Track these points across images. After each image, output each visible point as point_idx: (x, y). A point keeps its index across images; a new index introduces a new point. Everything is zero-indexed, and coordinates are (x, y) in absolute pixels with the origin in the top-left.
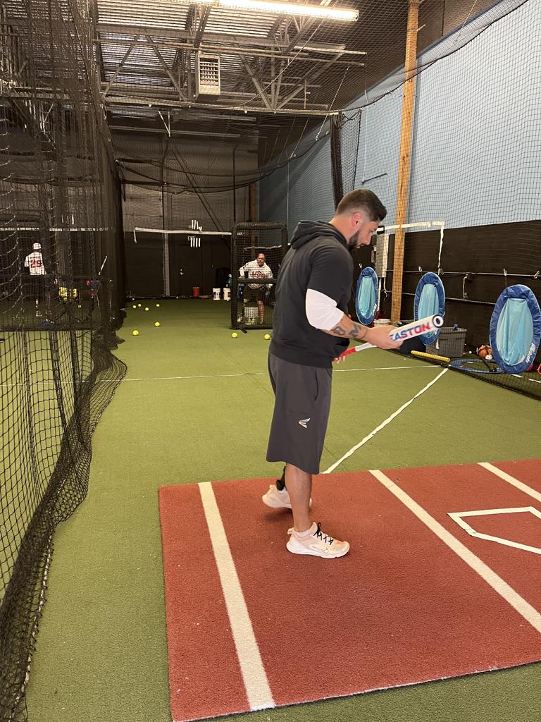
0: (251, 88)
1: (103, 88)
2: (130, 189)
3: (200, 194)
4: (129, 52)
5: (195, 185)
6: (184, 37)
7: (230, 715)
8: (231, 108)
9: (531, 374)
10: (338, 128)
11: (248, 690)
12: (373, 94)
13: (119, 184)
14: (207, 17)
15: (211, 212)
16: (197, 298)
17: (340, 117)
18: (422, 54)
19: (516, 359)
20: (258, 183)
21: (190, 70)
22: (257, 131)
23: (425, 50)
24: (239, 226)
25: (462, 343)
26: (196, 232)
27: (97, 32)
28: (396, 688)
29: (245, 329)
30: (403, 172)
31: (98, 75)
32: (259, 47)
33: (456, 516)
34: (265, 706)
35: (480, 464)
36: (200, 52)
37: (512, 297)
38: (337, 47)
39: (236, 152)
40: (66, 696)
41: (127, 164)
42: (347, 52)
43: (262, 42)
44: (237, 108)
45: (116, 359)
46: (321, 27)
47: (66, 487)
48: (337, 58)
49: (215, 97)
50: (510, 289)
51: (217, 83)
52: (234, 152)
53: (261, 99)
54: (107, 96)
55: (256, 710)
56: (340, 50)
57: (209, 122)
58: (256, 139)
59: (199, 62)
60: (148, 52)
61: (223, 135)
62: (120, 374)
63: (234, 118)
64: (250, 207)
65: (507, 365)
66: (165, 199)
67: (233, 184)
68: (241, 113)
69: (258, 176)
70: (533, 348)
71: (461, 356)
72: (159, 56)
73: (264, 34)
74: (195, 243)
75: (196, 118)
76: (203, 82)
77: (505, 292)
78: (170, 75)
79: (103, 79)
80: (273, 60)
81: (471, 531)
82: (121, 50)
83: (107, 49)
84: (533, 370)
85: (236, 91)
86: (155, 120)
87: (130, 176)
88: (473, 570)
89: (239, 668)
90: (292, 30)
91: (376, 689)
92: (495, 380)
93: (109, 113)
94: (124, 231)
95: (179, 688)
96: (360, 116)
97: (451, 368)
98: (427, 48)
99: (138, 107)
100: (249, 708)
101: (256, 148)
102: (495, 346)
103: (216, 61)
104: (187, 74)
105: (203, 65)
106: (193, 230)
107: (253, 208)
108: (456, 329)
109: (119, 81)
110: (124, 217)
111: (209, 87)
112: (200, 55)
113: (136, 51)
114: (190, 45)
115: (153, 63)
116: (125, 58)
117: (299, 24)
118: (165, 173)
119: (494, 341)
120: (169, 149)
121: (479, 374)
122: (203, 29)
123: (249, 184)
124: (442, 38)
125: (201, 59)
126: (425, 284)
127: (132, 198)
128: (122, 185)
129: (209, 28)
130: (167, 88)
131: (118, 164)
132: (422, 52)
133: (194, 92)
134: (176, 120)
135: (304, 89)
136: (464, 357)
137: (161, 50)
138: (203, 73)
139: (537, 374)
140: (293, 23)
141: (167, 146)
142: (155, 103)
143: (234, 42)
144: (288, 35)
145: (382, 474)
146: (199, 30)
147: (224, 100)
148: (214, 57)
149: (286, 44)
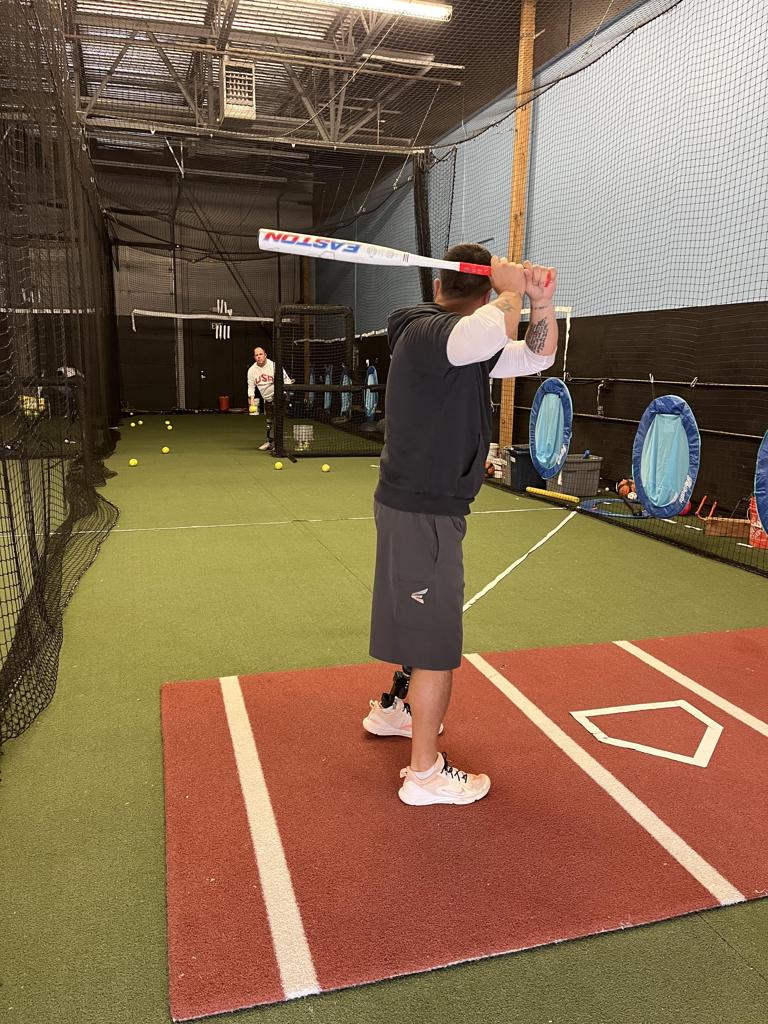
0: (301, 112)
1: (84, 106)
2: (125, 254)
3: (229, 263)
4: (121, 56)
5: (222, 250)
6: (205, 35)
7: (256, 1007)
8: (270, 139)
9: (689, 519)
10: (424, 173)
11: (282, 970)
12: (474, 125)
13: (108, 245)
14: (235, 8)
15: (245, 290)
16: (226, 412)
17: (428, 156)
18: (540, 72)
19: (666, 497)
21: (211, 83)
22: (312, 174)
23: (543, 66)
24: (285, 309)
25: (596, 476)
26: (223, 317)
27: (73, 25)
28: (492, 957)
29: (295, 457)
30: (515, 236)
31: (75, 86)
32: (308, 53)
33: (581, 716)
34: (305, 992)
35: (617, 643)
36: (226, 57)
37: (661, 412)
38: (424, 58)
39: (281, 203)
40: (15, 989)
41: (120, 216)
42: (438, 65)
43: (316, 47)
44: (278, 139)
45: (104, 500)
46: (395, 27)
47: (22, 688)
48: (424, 73)
49: (249, 122)
50: (659, 402)
51: (250, 103)
52: (278, 203)
53: (314, 128)
54: (89, 117)
55: (292, 997)
56: (428, 62)
57: (241, 159)
58: (310, 185)
59: (225, 72)
60: (150, 54)
61: (261, 178)
62: (109, 522)
63: (275, 153)
64: (302, 283)
65: (654, 506)
66: (178, 269)
68: (287, 147)
70: (689, 483)
71: (595, 494)
72: (166, 60)
73: (318, 35)
74: (222, 332)
75: (220, 152)
76: (230, 100)
77: (652, 405)
78: (184, 91)
79: (84, 92)
80: (332, 73)
81: (601, 736)
82: (110, 52)
83: (89, 50)
84: (690, 513)
85: (280, 115)
86: (161, 154)
87: (125, 234)
88: (601, 788)
89: (270, 941)
90: (358, 31)
91: (464, 960)
92: (639, 526)
93: (93, 143)
94: (118, 314)
95: (182, 972)
96: (455, 156)
97: (581, 512)
98: (547, 63)
99: (124, 133)
100: (283, 996)
101: (309, 198)
102: (639, 481)
103: (250, 71)
104: (207, 88)
105: (230, 76)
106: (219, 314)
107: (306, 283)
108: (587, 457)
109: (105, 94)
110: (117, 294)
111: (239, 108)
112: (226, 61)
113: (133, 54)
114: (211, 46)
115: (158, 72)
116: (116, 64)
117: (368, 23)
118: (177, 230)
119: (638, 472)
120: (183, 195)
121: (617, 519)
122: (230, 25)
124: (568, 49)
125: (228, 68)
126: (546, 393)
127: (128, 267)
128: (113, 248)
129: (236, 25)
130: (180, 107)
131: (107, 216)
132: (539, 68)
133: (218, 114)
134: (191, 154)
135: (375, 117)
136: (599, 495)
137: (170, 53)
138: (230, 88)
139: (695, 519)
140: (360, 21)
141: (179, 192)
142: (161, 129)
143: (276, 44)
144: (353, 38)
145: (482, 659)
146: (224, 26)
147: (260, 127)
148: (247, 66)
149: (350, 50)
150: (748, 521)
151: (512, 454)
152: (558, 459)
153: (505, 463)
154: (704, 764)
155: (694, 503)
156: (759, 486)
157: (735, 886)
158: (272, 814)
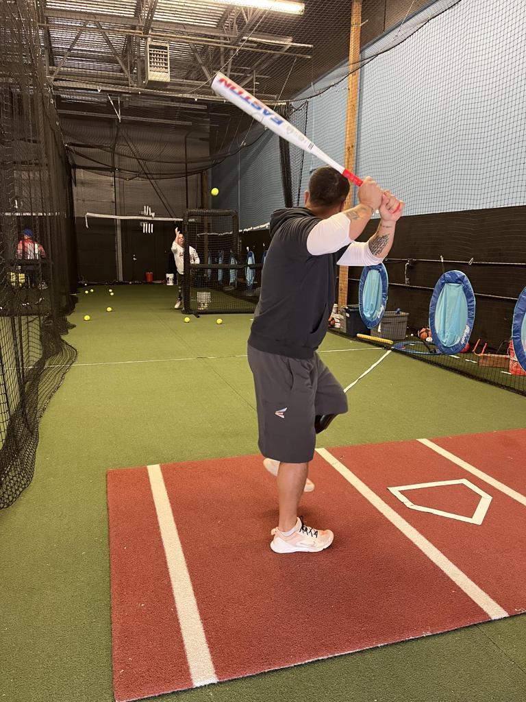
0: (201, 77)
1: (51, 73)
2: (81, 174)
3: (152, 181)
4: (77, 38)
5: (147, 172)
6: (134, 24)
7: (173, 692)
8: (180, 95)
9: (468, 355)
11: (191, 667)
12: (319, 85)
13: (69, 168)
14: (156, 5)
15: (163, 199)
16: (151, 283)
17: (288, 107)
18: (366, 48)
19: (452, 340)
20: (210, 170)
21: (139, 57)
22: (208, 119)
23: (367, 45)
24: (191, 212)
25: (405, 326)
26: (148, 218)
27: (44, 16)
28: (335, 657)
29: (198, 314)
30: (348, 162)
31: (45, 58)
32: (206, 36)
33: (395, 490)
34: (207, 682)
35: (419, 440)
36: (149, 39)
37: (449, 282)
38: (285, 39)
39: (187, 139)
40: (7, 681)
41: (77, 149)
42: (295, 44)
43: (212, 32)
44: (186, 96)
45: (67, 344)
46: (265, 18)
47: (10, 474)
48: (286, 49)
49: (165, 84)
50: (447, 275)
51: (166, 70)
53: (210, 87)
54: (55, 80)
55: (198, 686)
56: (288, 42)
57: (162, 109)
58: (207, 127)
59: (148, 49)
60: (97, 37)
61: (173, 122)
62: (70, 359)
63: (183, 105)
64: (202, 194)
65: (444, 347)
66: (117, 185)
67: (185, 171)
68: (191, 101)
69: (210, 163)
70: (467, 330)
71: (404, 338)
72: (108, 41)
73: (212, 24)
74: (148, 228)
75: (145, 104)
76: (153, 69)
77: (442, 277)
78: (120, 62)
79: (52, 63)
80: (222, 50)
81: (409, 504)
82: (69, 36)
83: (55, 34)
84: (469, 351)
85: (186, 79)
86: (105, 105)
87: (79, 161)
88: (409, 540)
89: (182, 646)
90: (240, 21)
91: (316, 659)
92: (434, 360)
93: (58, 98)
94: (76, 216)
95: (122, 669)
96: (307, 107)
97: (394, 350)
98: (369, 43)
99: (80, 91)
100: (192, 684)
101: (207, 136)
102: (433, 329)
103: (166, 48)
104: (136, 60)
105: (152, 52)
106: (146, 216)
107: (205, 195)
108: (398, 313)
109: (66, 65)
110: (75, 202)
111: (158, 74)
112: (149, 42)
113: (85, 37)
114: (139, 31)
115: (103, 49)
116: (73, 44)
117: (247, 15)
118: (116, 158)
119: (433, 323)
120: (120, 134)
121: (419, 355)
122: (152, 17)
123: (201, 172)
124: (384, 33)
125: (151, 46)
127: (83, 183)
128: (72, 170)
129: (157, 16)
130: (118, 74)
131: (67, 149)
132: (365, 46)
133: (144, 78)
134: (126, 106)
135: (253, 79)
136: (406, 339)
137: (111, 36)
138: (152, 60)
139: (472, 355)
140: (241, 13)
141: (118, 131)
142: (104, 88)
143: (184, 30)
144: (237, 26)
145: (327, 452)
146: (148, 18)
147: (172, 87)
148: (163, 45)
149: (235, 34)
150: (508, 356)
151: (347, 311)
152: (379, 314)
153: (342, 317)
154: (480, 523)
155: (472, 344)
156: (514, 332)
157: (501, 606)
158: (184, 559)
